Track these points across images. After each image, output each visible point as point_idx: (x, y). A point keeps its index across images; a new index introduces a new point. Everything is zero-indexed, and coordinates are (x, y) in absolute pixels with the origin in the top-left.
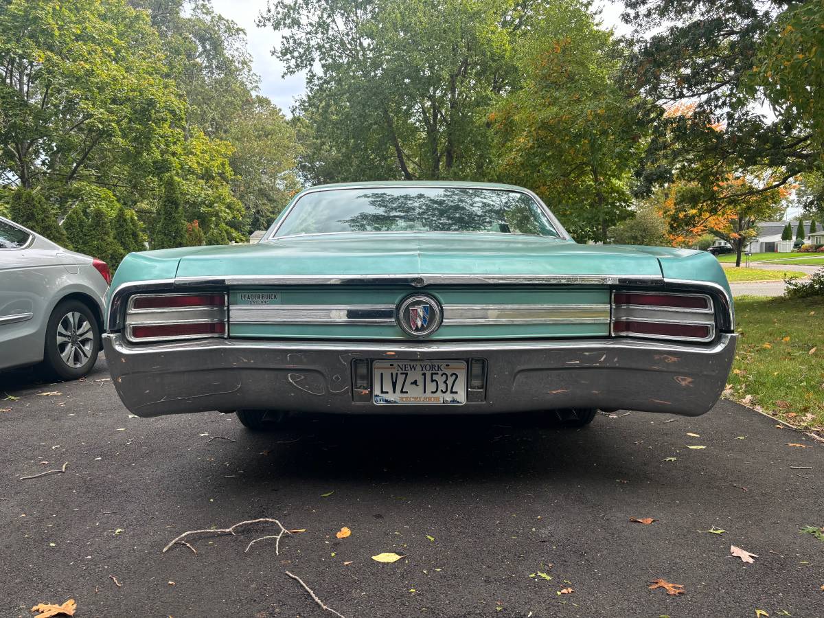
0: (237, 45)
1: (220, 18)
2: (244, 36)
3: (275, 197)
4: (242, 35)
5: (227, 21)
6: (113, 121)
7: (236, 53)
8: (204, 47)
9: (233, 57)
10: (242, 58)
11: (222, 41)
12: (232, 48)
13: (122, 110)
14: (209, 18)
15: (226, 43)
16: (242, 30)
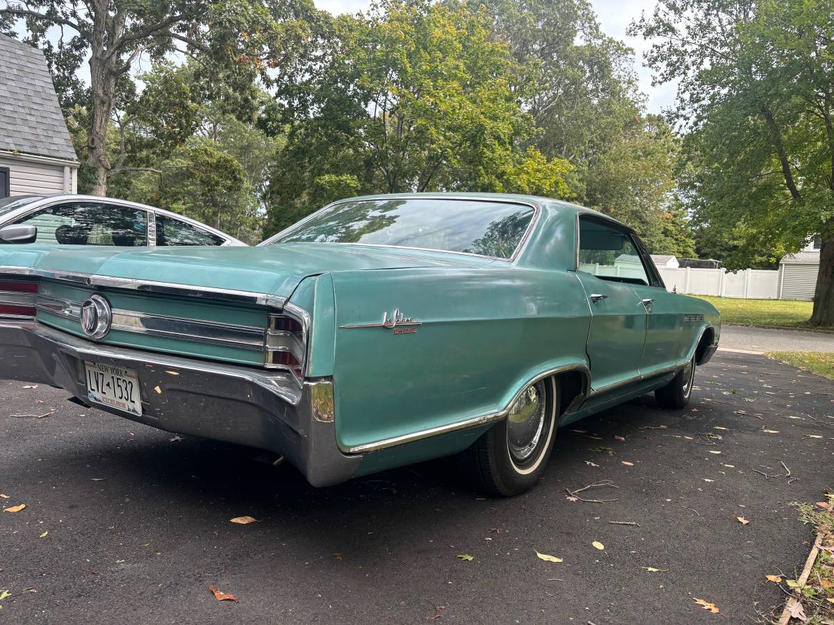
0: (625, 65)
1: (611, 41)
2: (632, 56)
3: (648, 219)
4: (630, 56)
5: (618, 43)
6: (448, 147)
7: (622, 74)
8: (591, 71)
9: (620, 77)
10: (627, 78)
11: (610, 63)
12: (618, 69)
13: (454, 137)
14: (600, 42)
15: (613, 65)
16: (631, 50)
